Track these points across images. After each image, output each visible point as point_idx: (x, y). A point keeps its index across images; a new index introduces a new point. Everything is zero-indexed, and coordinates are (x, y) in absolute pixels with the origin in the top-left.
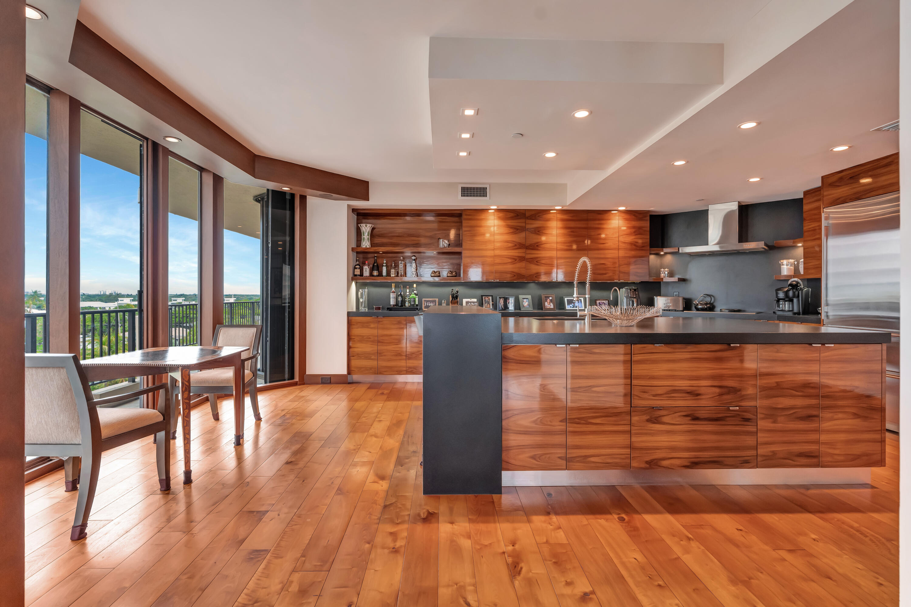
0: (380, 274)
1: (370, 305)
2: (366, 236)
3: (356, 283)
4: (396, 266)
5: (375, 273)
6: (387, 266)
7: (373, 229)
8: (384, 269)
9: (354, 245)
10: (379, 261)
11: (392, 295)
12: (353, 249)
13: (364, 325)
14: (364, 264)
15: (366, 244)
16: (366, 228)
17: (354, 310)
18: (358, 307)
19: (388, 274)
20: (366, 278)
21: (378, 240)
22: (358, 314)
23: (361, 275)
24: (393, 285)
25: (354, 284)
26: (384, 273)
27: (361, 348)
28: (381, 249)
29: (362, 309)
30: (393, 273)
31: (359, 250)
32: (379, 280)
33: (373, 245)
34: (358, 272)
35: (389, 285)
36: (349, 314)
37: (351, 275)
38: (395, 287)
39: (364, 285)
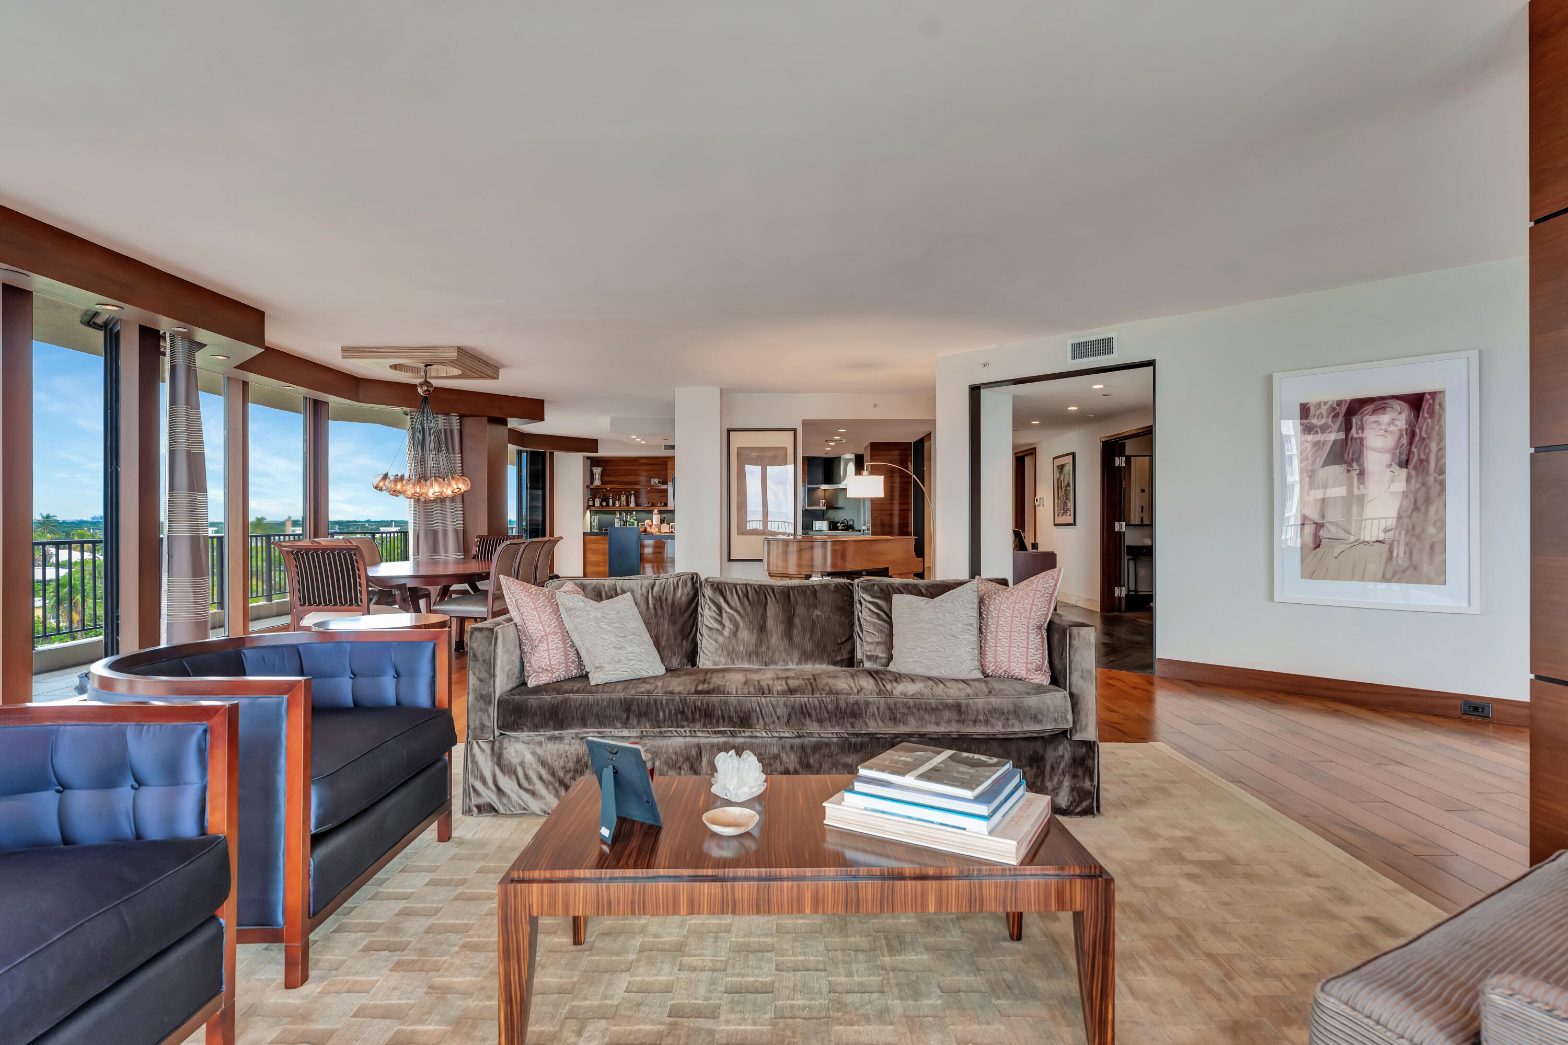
0: (608, 505)
1: (600, 526)
2: (597, 477)
3: (590, 512)
4: (620, 499)
5: (604, 504)
6: (613, 499)
7: (602, 471)
8: (611, 501)
9: (588, 484)
10: (607, 494)
11: (616, 520)
12: (588, 487)
13: (595, 542)
14: (596, 497)
15: (597, 482)
16: (597, 471)
17: (589, 531)
18: (591, 530)
19: (614, 504)
20: (598, 508)
21: (606, 479)
22: (591, 534)
23: (594, 505)
24: (618, 513)
25: (588, 512)
26: (611, 504)
27: (591, 557)
28: (608, 487)
29: (595, 530)
30: (617, 505)
31: (592, 487)
32: (607, 509)
33: (602, 482)
34: (591, 503)
35: (614, 513)
36: (584, 534)
37: (586, 506)
38: (620, 514)
39: (596, 513)
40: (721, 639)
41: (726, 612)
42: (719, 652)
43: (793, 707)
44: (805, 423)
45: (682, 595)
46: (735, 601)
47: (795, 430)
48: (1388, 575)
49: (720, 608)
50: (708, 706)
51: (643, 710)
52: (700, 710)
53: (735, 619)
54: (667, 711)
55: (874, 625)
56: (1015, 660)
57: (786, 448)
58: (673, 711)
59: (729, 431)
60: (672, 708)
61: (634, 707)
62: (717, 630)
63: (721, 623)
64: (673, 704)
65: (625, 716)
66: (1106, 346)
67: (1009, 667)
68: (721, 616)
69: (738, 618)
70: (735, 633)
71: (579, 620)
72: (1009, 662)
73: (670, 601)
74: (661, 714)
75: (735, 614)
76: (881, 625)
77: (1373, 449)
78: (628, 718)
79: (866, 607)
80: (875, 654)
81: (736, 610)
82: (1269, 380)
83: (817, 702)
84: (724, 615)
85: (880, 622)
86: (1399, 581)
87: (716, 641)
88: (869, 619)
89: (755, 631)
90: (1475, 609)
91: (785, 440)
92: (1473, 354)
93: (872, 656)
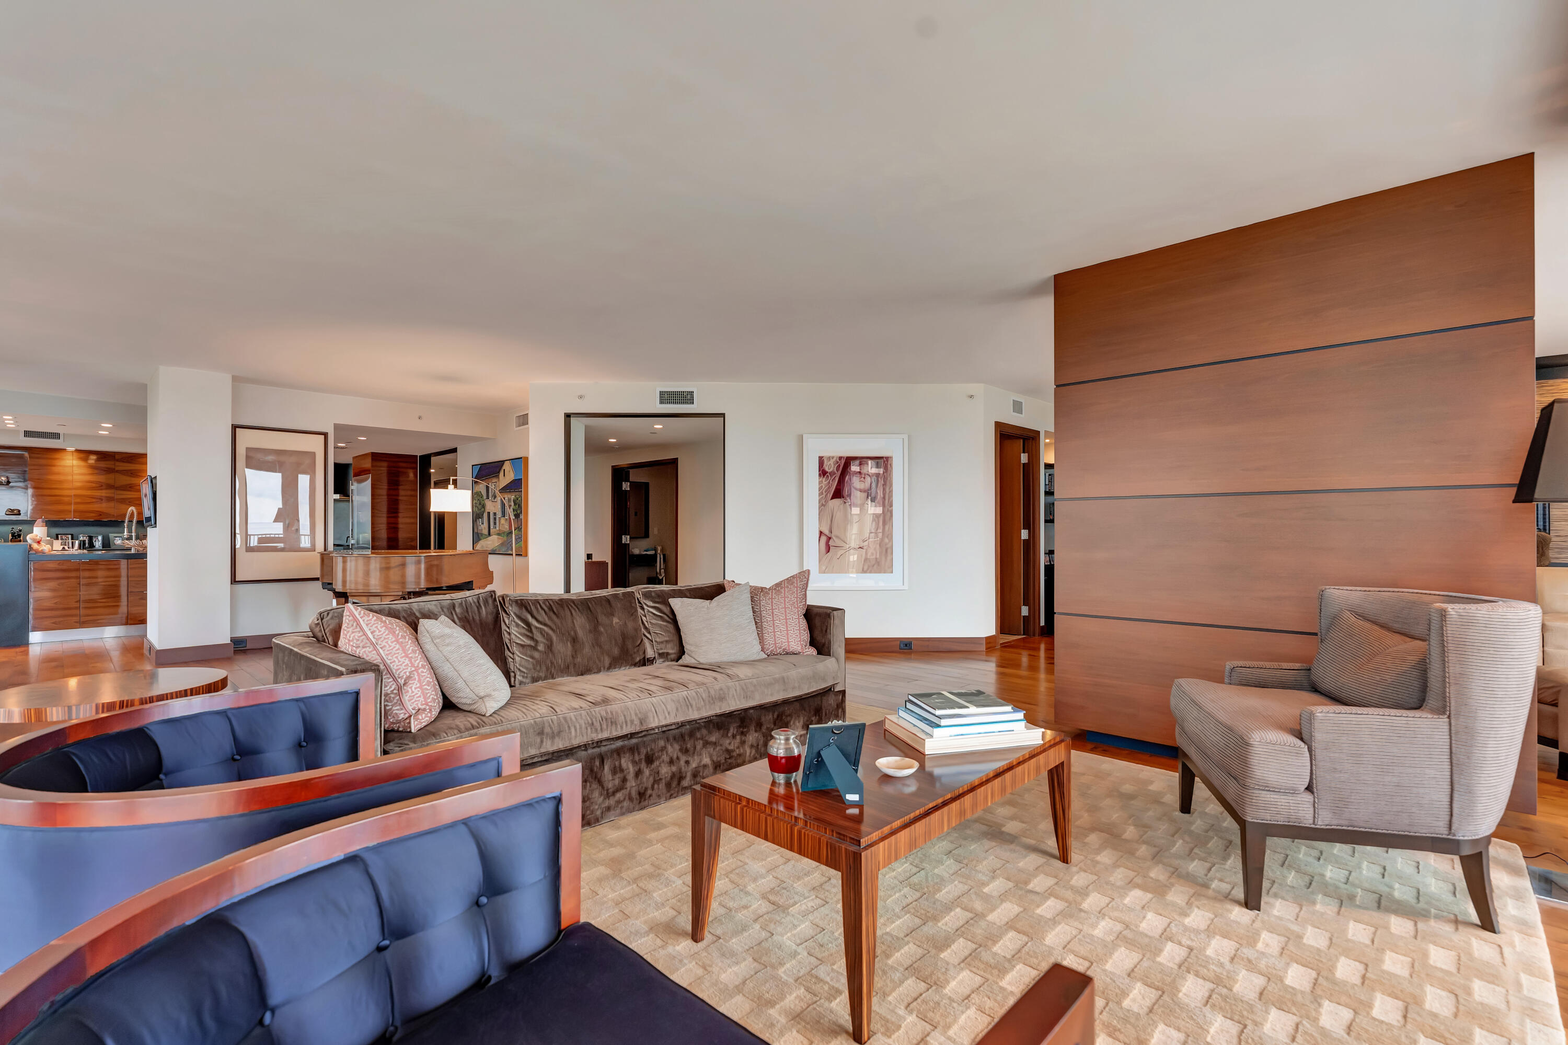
40: (536, 655)
41: (536, 628)
42: (538, 668)
43: (679, 701)
44: (337, 427)
45: (487, 614)
46: (543, 617)
47: (325, 435)
48: (866, 568)
49: (528, 624)
50: (612, 713)
51: (556, 730)
52: (606, 719)
53: (548, 634)
54: (578, 727)
55: (660, 626)
56: (792, 640)
57: (314, 454)
58: (583, 725)
59: (235, 427)
60: (582, 722)
61: (547, 730)
62: (530, 646)
63: (532, 638)
64: (581, 718)
65: (538, 740)
66: (687, 397)
67: (789, 646)
68: (531, 631)
69: (550, 632)
70: (550, 647)
71: (449, 648)
72: (788, 642)
73: (478, 622)
74: (573, 730)
75: (545, 628)
76: (666, 626)
77: (856, 489)
78: (542, 742)
79: (649, 611)
80: (665, 651)
81: (545, 625)
82: (801, 439)
83: (694, 694)
84: (533, 628)
85: (665, 624)
86: (871, 572)
87: (532, 657)
88: (654, 621)
89: (569, 643)
90: (906, 587)
91: (314, 444)
92: (906, 437)
93: (663, 653)
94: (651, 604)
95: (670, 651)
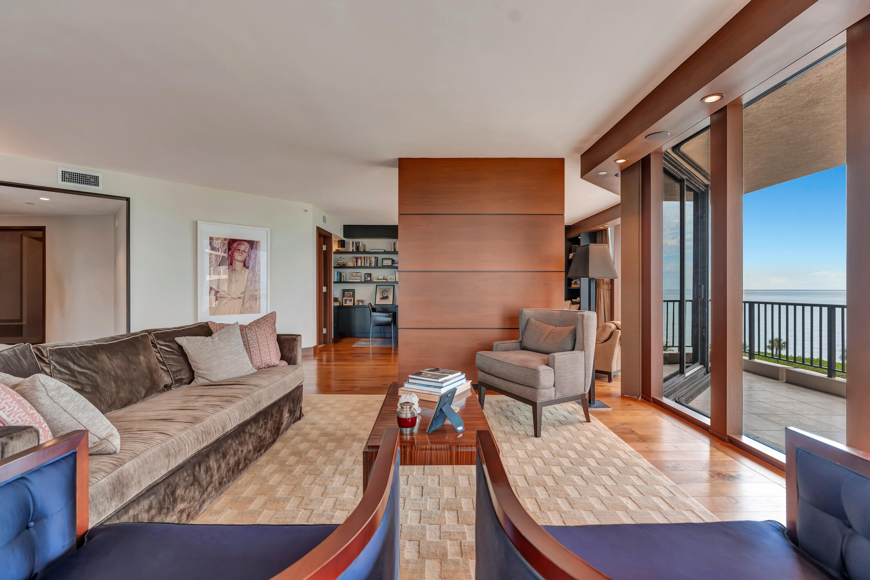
41: (80, 373)
46: (83, 362)
48: (242, 311)
49: (71, 370)
53: (91, 376)
55: (173, 359)
56: (273, 357)
67: (271, 362)
68: (75, 377)
69: (94, 374)
70: (96, 387)
72: (271, 359)
75: (89, 372)
76: (177, 359)
77: (237, 261)
79: (161, 349)
80: (180, 377)
81: (87, 369)
82: (197, 224)
84: (77, 374)
85: (176, 357)
86: (246, 313)
89: (112, 383)
92: (269, 230)
93: (178, 379)
94: (163, 343)
95: (183, 377)
